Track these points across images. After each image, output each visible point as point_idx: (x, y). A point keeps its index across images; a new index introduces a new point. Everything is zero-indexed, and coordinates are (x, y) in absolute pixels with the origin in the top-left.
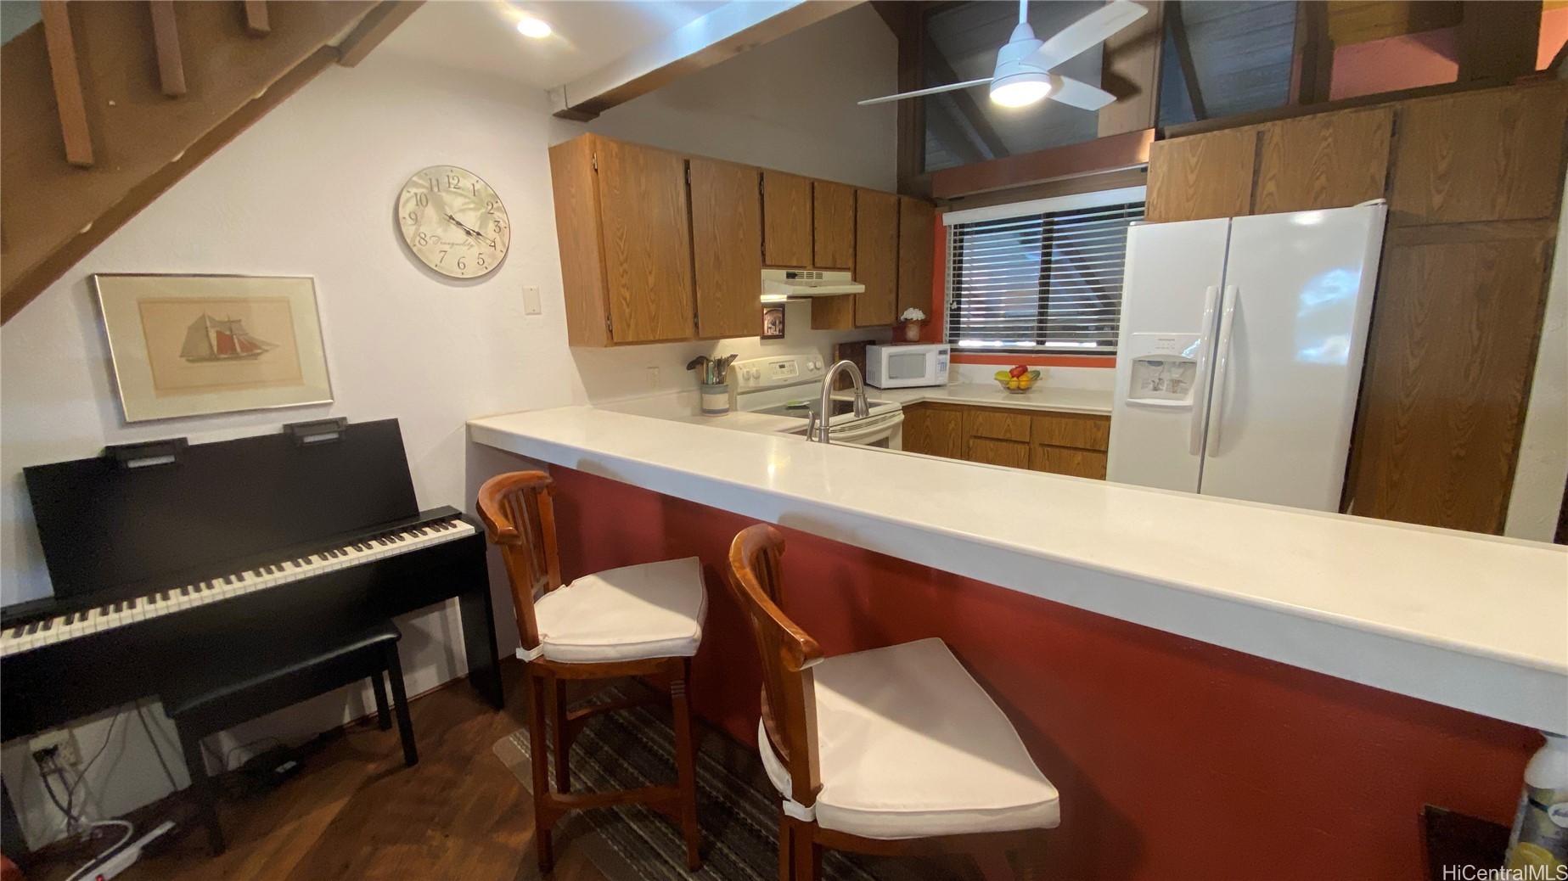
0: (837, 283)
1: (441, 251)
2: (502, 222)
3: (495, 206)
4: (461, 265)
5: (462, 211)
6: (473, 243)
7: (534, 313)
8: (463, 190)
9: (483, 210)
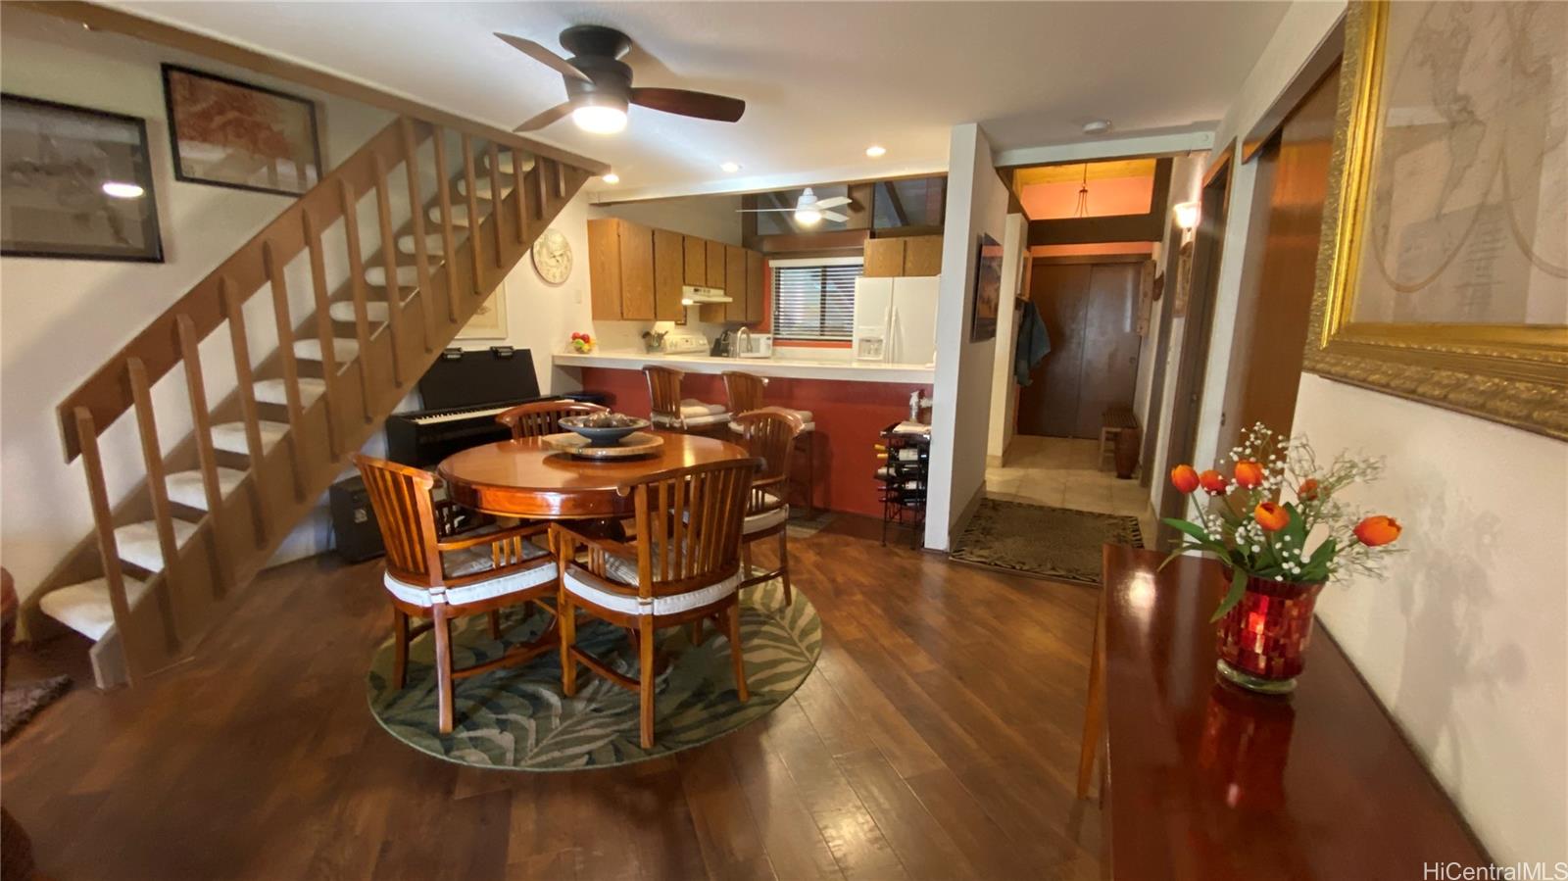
0: (717, 296)
3: (567, 248)
5: (556, 250)
7: (579, 302)
9: (563, 250)
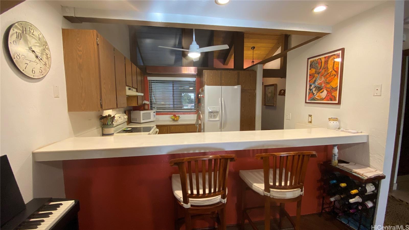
1: (26, 63)
2: (48, 55)
3: (46, 47)
4: (33, 71)
5: (35, 46)
6: (38, 62)
7: (57, 97)
8: (35, 36)
9: (42, 48)
